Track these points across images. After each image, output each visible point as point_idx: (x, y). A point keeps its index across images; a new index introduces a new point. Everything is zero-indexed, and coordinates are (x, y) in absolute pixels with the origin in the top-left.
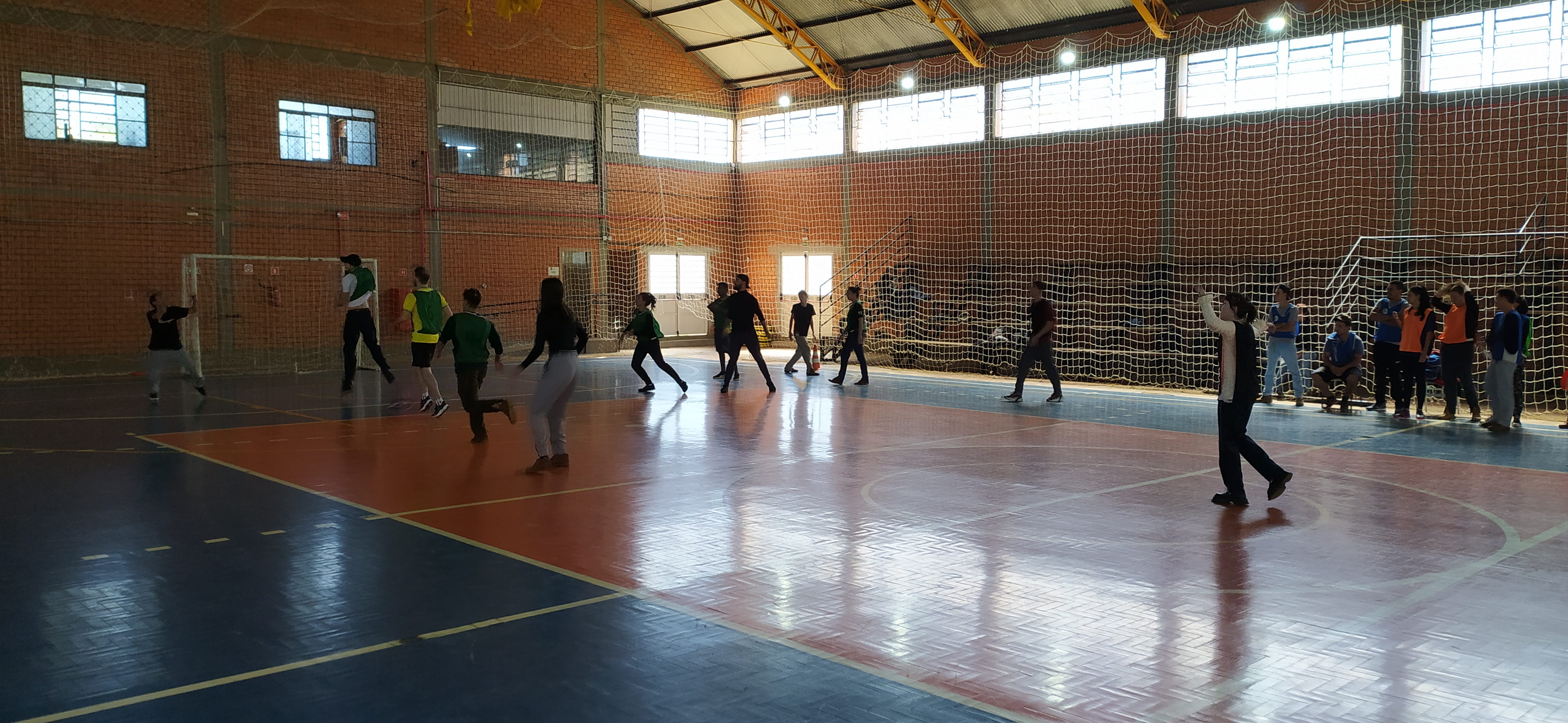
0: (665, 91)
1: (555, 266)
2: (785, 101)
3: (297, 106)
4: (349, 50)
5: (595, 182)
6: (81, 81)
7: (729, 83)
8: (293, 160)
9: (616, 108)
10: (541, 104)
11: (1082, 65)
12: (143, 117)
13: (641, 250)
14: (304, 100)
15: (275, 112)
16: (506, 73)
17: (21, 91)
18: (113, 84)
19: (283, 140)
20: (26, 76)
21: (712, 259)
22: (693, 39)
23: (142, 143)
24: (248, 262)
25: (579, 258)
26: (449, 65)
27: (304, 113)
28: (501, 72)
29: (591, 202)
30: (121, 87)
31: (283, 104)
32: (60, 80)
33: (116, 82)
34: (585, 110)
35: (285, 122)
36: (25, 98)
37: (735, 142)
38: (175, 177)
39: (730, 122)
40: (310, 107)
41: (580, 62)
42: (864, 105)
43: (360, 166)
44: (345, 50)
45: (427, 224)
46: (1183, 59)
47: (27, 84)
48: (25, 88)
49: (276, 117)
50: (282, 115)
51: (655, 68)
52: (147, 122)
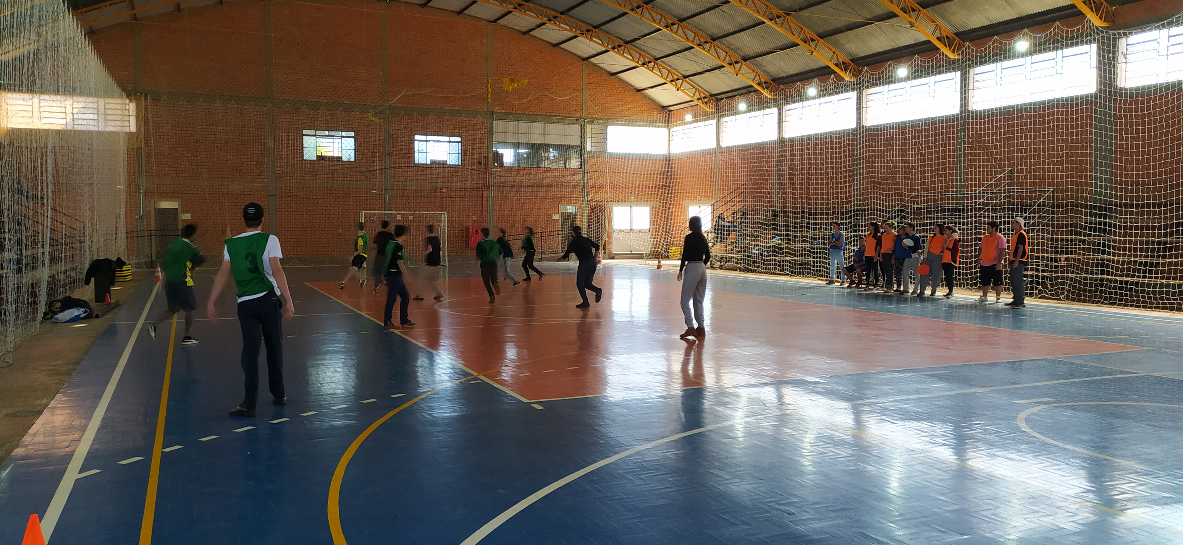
0: (623, 115)
1: (557, 214)
2: (689, 117)
3: (423, 137)
4: (448, 108)
5: (581, 168)
6: (327, 133)
7: (664, 107)
8: (421, 164)
9: (593, 126)
10: (551, 128)
11: (820, 96)
12: (353, 147)
13: (609, 204)
14: (426, 135)
15: (413, 141)
16: (530, 113)
17: (302, 139)
18: (340, 132)
19: (416, 154)
20: (305, 132)
21: (653, 209)
22: (640, 85)
23: (353, 159)
24: (398, 214)
25: (571, 209)
26: (499, 111)
27: (426, 141)
28: (527, 112)
29: (578, 179)
30: (344, 134)
31: (417, 137)
32: (319, 133)
33: (342, 132)
34: (576, 129)
35: (417, 146)
36: (304, 142)
37: (669, 141)
38: (366, 174)
39: (666, 130)
40: (429, 138)
41: (573, 103)
42: (726, 119)
43: (453, 165)
44: (446, 108)
45: (486, 194)
46: (865, 92)
47: (307, 135)
48: (304, 137)
49: (414, 143)
50: (416, 142)
51: (617, 103)
52: (355, 149)
